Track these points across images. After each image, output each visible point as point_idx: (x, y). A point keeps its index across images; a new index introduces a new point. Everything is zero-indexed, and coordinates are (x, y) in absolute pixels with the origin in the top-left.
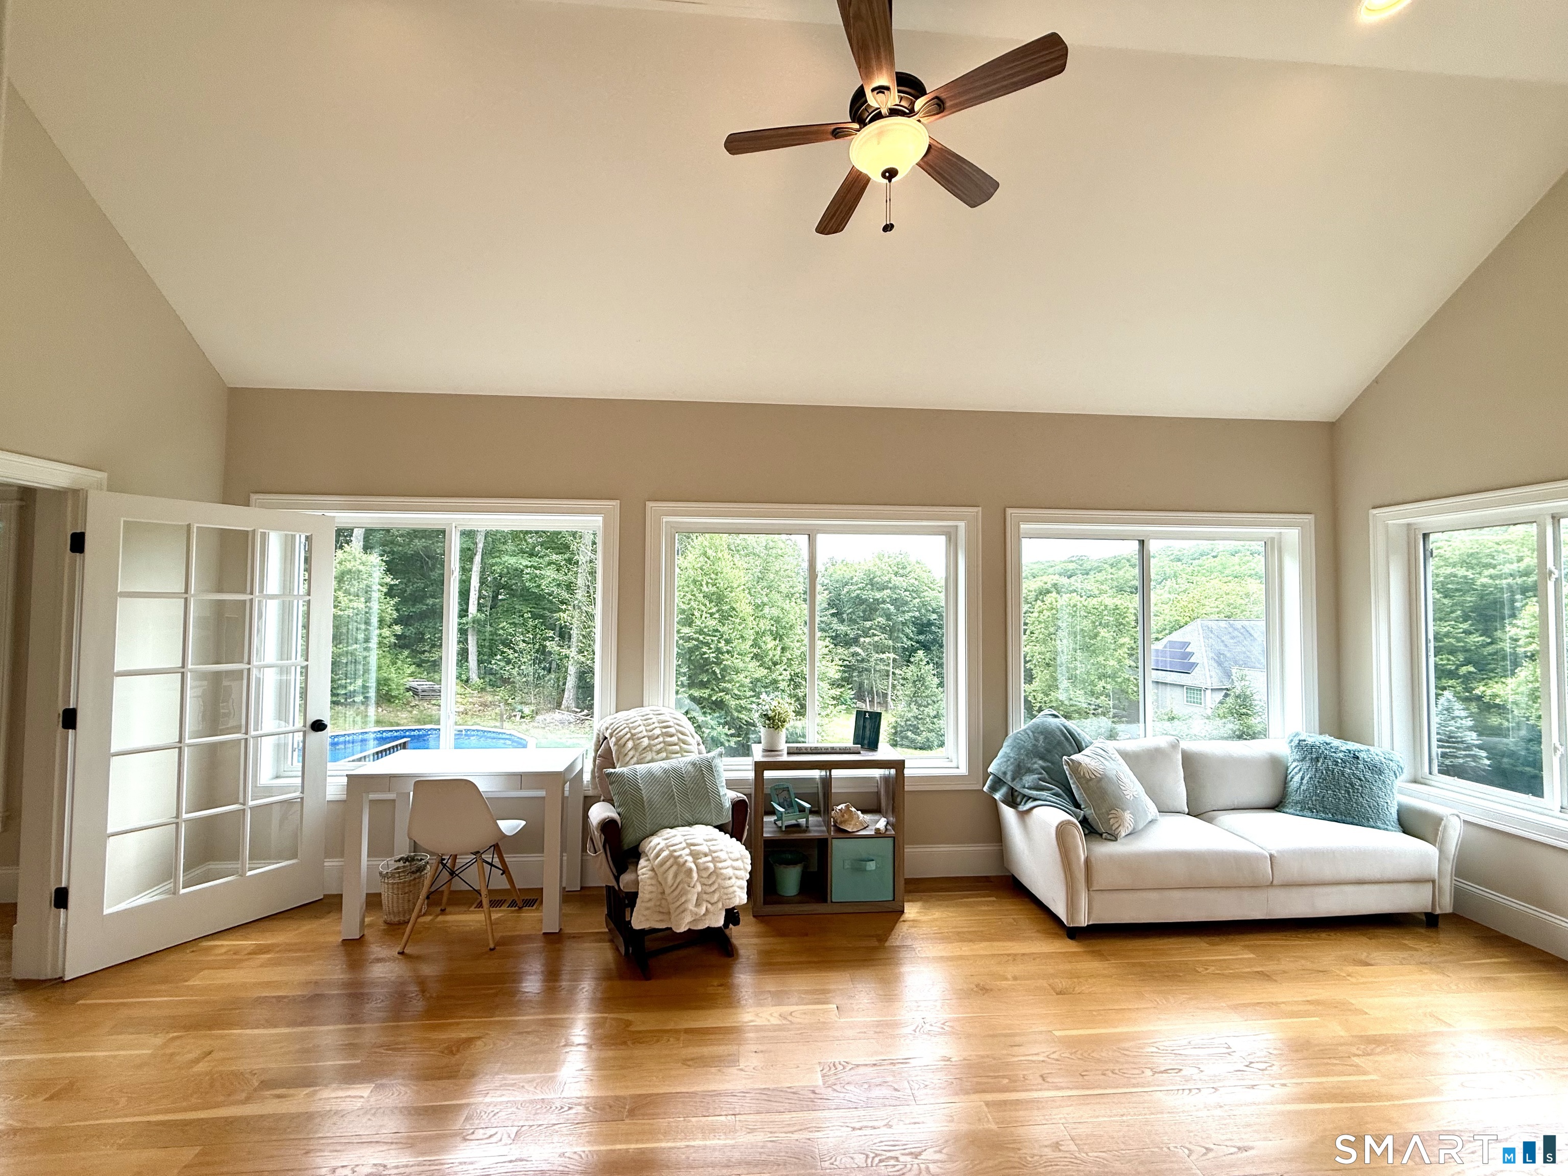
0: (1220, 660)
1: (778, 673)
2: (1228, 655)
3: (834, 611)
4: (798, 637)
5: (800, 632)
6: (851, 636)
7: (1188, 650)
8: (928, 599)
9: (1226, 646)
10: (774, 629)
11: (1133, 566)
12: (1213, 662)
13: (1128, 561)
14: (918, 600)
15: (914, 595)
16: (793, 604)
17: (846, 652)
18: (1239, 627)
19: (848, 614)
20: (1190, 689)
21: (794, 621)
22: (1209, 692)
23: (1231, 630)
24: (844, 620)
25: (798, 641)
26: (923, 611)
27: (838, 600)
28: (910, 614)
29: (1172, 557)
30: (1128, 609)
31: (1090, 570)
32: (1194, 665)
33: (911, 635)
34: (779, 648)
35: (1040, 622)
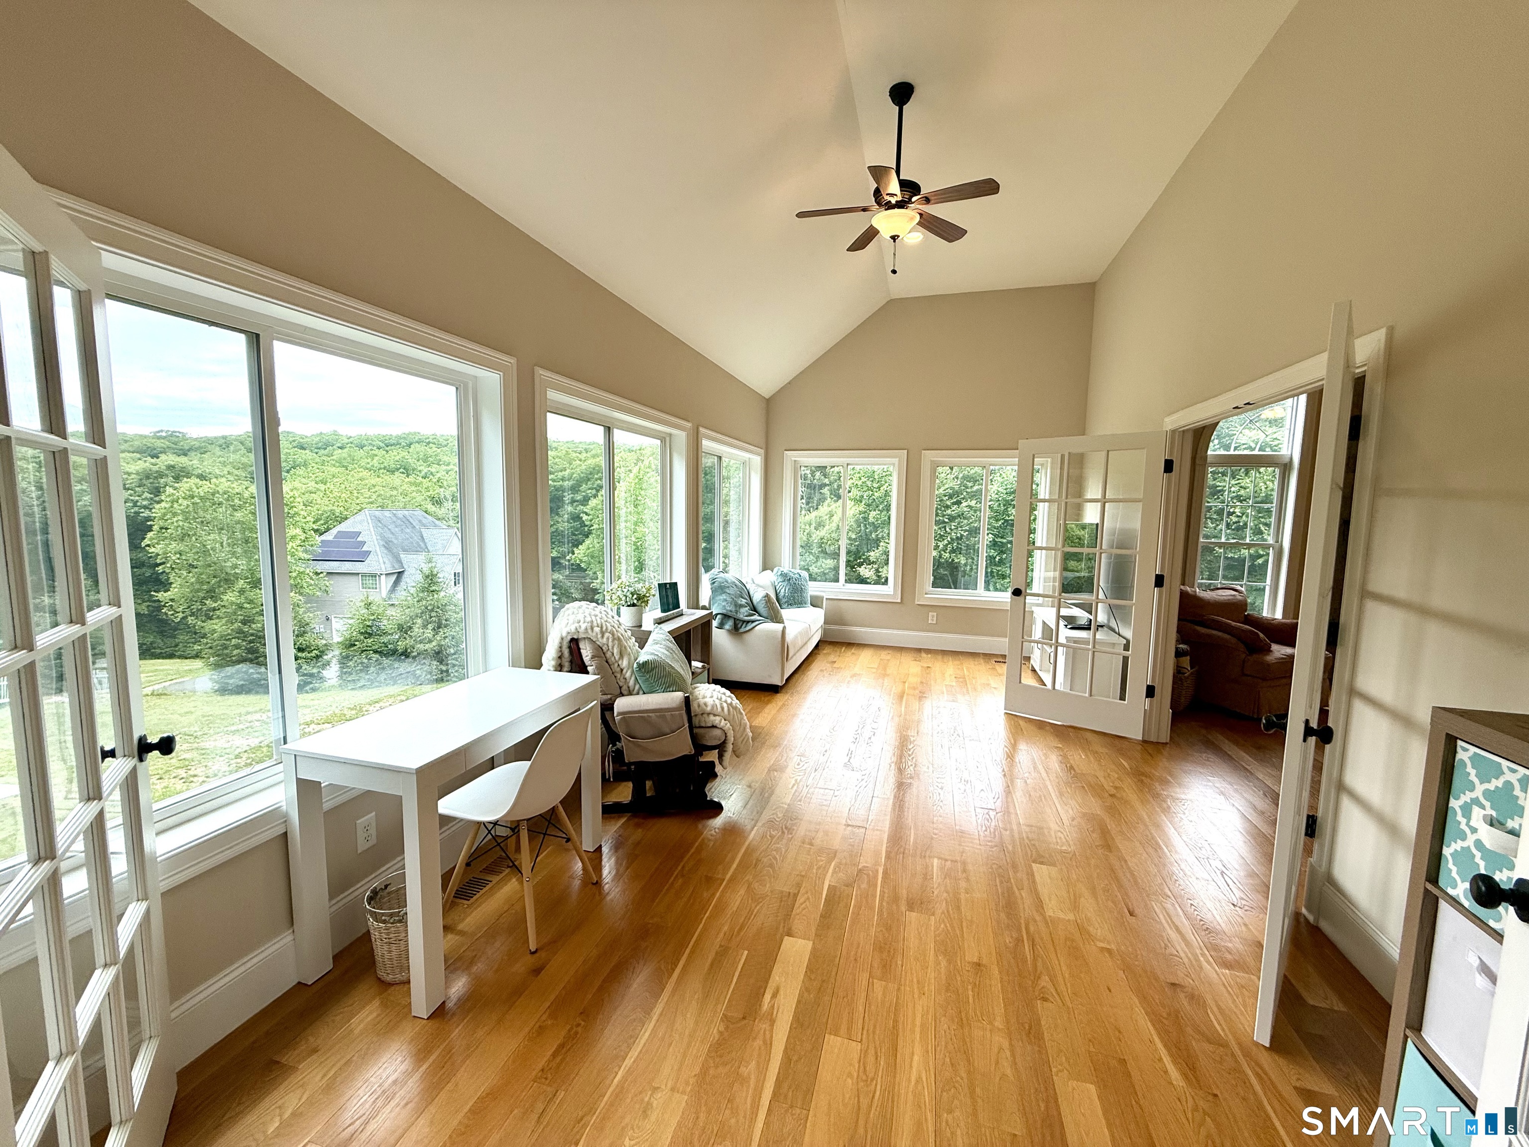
0: (388, 546)
2: (395, 542)
7: (359, 539)
9: (392, 533)
11: (249, 451)
12: (383, 549)
13: (242, 443)
18: (401, 516)
20: (364, 575)
22: (383, 577)
23: (394, 519)
29: (295, 444)
30: (295, 498)
31: (189, 450)
32: (368, 553)
35: (175, 514)
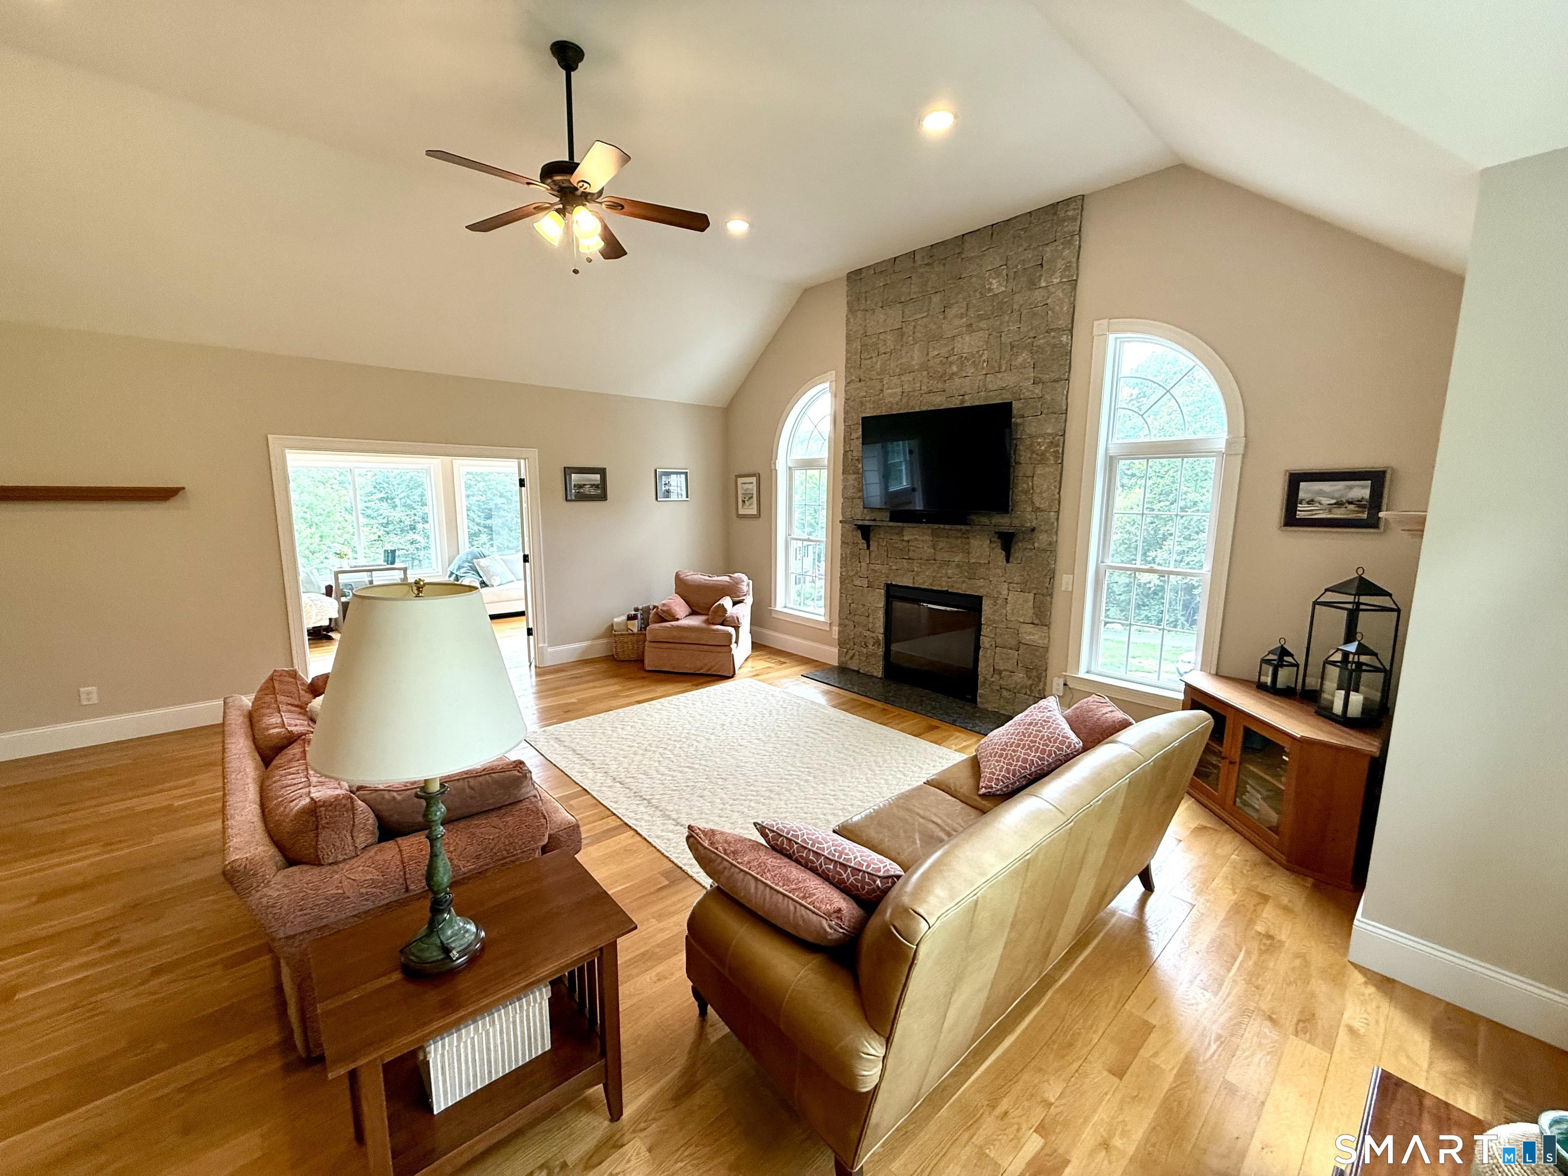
1: (318, 561)
3: (383, 495)
4: (338, 525)
5: (341, 519)
6: (406, 523)
8: (494, 483)
10: (307, 516)
14: (482, 484)
15: (479, 478)
16: (329, 490)
17: (402, 541)
19: (401, 499)
21: (332, 508)
24: (396, 506)
25: (339, 529)
26: (489, 495)
27: (387, 483)
28: (475, 498)
33: (477, 519)
34: (317, 536)
